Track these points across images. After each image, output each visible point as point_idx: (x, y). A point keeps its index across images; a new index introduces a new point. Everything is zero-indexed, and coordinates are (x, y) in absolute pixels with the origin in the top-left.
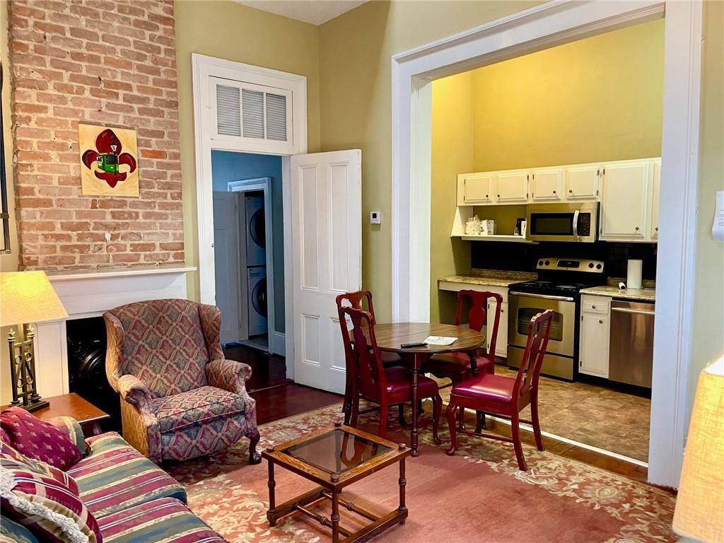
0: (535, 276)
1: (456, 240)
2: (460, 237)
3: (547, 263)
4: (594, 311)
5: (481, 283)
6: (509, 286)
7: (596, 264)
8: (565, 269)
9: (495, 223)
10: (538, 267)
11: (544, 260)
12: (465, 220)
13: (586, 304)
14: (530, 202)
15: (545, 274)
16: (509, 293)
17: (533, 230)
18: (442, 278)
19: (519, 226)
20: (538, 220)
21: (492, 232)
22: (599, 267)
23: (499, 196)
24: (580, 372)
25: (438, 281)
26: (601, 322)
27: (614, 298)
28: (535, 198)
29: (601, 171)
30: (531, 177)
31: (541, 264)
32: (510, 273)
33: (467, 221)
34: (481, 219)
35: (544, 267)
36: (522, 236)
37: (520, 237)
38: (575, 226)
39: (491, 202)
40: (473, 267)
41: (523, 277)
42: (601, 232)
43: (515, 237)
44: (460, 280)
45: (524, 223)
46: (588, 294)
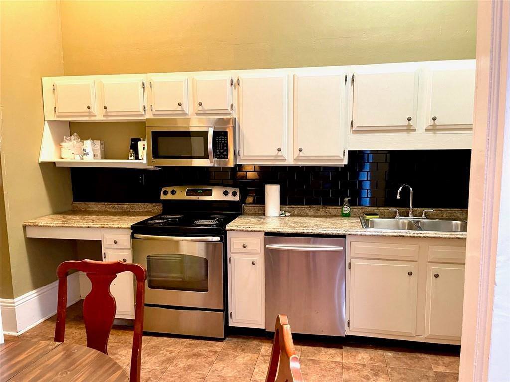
0: (157, 209)
1: (49, 168)
2: (54, 163)
3: (173, 193)
4: (244, 250)
5: (91, 225)
6: (133, 227)
8: (195, 198)
9: (101, 144)
10: (163, 197)
11: (169, 189)
12: (59, 141)
13: (235, 243)
14: (149, 116)
15: (171, 207)
16: (133, 237)
17: (156, 153)
18: (31, 221)
19: (135, 147)
20: (161, 139)
21: (99, 153)
22: (234, 194)
23: (105, 108)
24: (229, 325)
25: (25, 227)
26: (253, 263)
27: (267, 234)
28: (154, 112)
29: (235, 81)
30: (147, 85)
31: (166, 193)
32: (126, 206)
33: (62, 141)
34: (83, 138)
35: (169, 197)
37: (137, 161)
38: (210, 146)
39: (95, 116)
40: (74, 201)
42: (239, 155)
43: (130, 162)
46: (237, 231)
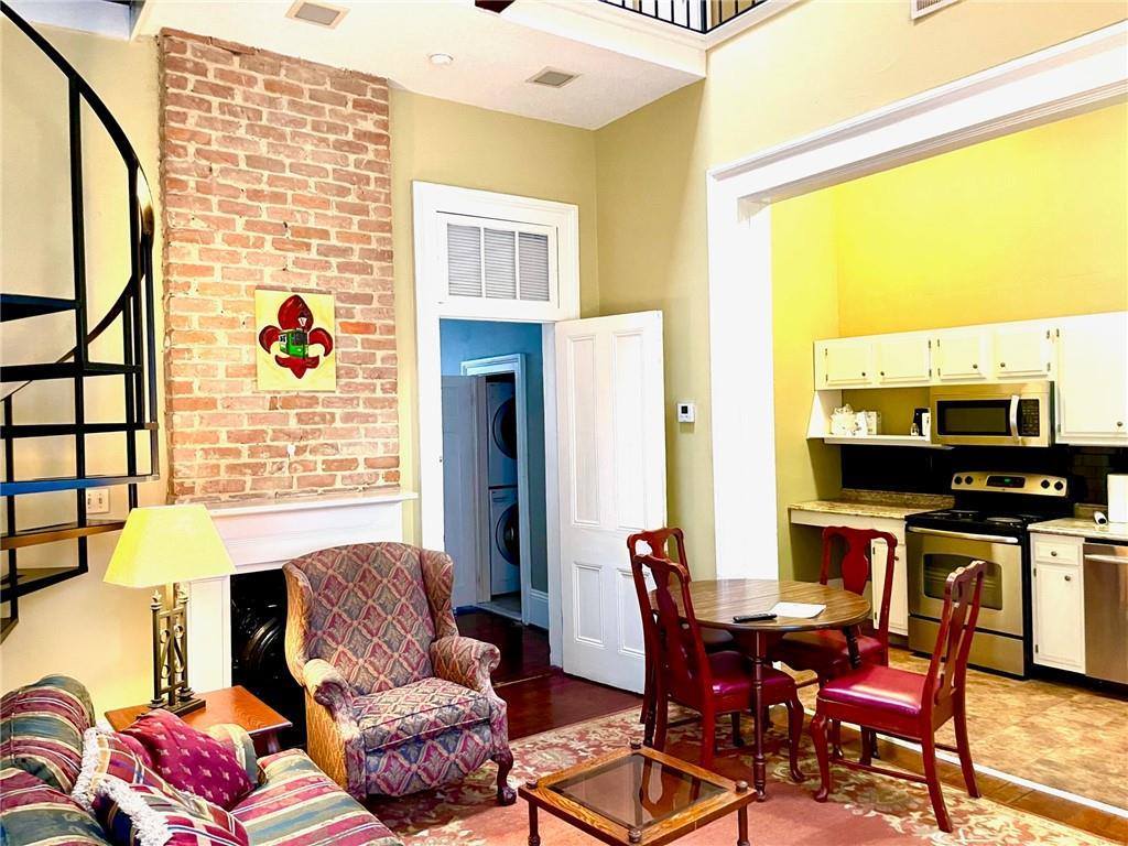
0: (947, 502)
1: (816, 445)
2: (823, 439)
3: (969, 481)
4: (1053, 559)
5: (860, 513)
6: (907, 518)
7: (1053, 481)
8: (999, 489)
9: (878, 416)
10: (954, 486)
11: (964, 476)
12: (830, 413)
13: (1041, 547)
14: (935, 381)
15: (965, 499)
16: (907, 530)
17: (942, 427)
18: (795, 505)
19: (918, 421)
20: (950, 412)
21: (875, 431)
22: (1059, 486)
23: (882, 374)
24: (1035, 662)
25: (790, 510)
26: (1067, 579)
27: (1088, 539)
28: (942, 377)
29: (1053, 333)
30: (934, 344)
31: (958, 481)
32: (907, 496)
33: (833, 413)
34: (856, 410)
35: (964, 486)
36: (925, 437)
37: (920, 438)
38: (1013, 419)
39: (869, 383)
40: (844, 487)
41: (927, 504)
42: (1060, 431)
43: (912, 440)
44: (824, 507)
45: (925, 416)
46: (1042, 532)
